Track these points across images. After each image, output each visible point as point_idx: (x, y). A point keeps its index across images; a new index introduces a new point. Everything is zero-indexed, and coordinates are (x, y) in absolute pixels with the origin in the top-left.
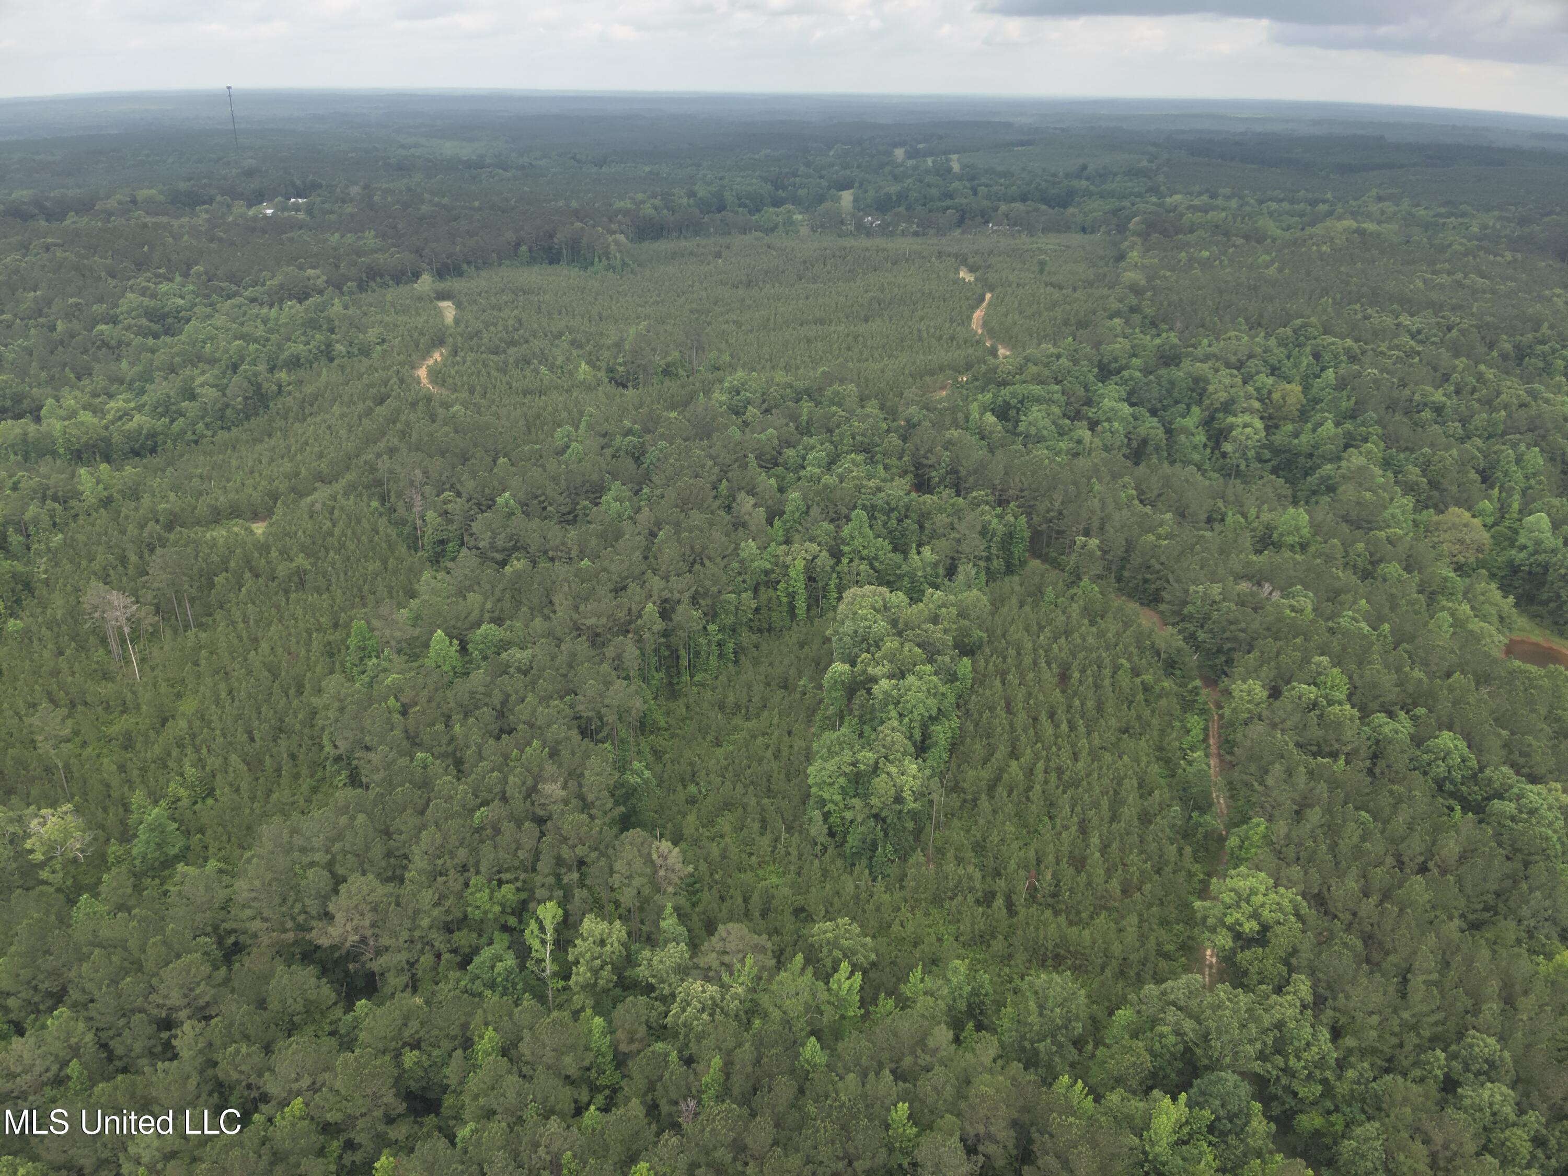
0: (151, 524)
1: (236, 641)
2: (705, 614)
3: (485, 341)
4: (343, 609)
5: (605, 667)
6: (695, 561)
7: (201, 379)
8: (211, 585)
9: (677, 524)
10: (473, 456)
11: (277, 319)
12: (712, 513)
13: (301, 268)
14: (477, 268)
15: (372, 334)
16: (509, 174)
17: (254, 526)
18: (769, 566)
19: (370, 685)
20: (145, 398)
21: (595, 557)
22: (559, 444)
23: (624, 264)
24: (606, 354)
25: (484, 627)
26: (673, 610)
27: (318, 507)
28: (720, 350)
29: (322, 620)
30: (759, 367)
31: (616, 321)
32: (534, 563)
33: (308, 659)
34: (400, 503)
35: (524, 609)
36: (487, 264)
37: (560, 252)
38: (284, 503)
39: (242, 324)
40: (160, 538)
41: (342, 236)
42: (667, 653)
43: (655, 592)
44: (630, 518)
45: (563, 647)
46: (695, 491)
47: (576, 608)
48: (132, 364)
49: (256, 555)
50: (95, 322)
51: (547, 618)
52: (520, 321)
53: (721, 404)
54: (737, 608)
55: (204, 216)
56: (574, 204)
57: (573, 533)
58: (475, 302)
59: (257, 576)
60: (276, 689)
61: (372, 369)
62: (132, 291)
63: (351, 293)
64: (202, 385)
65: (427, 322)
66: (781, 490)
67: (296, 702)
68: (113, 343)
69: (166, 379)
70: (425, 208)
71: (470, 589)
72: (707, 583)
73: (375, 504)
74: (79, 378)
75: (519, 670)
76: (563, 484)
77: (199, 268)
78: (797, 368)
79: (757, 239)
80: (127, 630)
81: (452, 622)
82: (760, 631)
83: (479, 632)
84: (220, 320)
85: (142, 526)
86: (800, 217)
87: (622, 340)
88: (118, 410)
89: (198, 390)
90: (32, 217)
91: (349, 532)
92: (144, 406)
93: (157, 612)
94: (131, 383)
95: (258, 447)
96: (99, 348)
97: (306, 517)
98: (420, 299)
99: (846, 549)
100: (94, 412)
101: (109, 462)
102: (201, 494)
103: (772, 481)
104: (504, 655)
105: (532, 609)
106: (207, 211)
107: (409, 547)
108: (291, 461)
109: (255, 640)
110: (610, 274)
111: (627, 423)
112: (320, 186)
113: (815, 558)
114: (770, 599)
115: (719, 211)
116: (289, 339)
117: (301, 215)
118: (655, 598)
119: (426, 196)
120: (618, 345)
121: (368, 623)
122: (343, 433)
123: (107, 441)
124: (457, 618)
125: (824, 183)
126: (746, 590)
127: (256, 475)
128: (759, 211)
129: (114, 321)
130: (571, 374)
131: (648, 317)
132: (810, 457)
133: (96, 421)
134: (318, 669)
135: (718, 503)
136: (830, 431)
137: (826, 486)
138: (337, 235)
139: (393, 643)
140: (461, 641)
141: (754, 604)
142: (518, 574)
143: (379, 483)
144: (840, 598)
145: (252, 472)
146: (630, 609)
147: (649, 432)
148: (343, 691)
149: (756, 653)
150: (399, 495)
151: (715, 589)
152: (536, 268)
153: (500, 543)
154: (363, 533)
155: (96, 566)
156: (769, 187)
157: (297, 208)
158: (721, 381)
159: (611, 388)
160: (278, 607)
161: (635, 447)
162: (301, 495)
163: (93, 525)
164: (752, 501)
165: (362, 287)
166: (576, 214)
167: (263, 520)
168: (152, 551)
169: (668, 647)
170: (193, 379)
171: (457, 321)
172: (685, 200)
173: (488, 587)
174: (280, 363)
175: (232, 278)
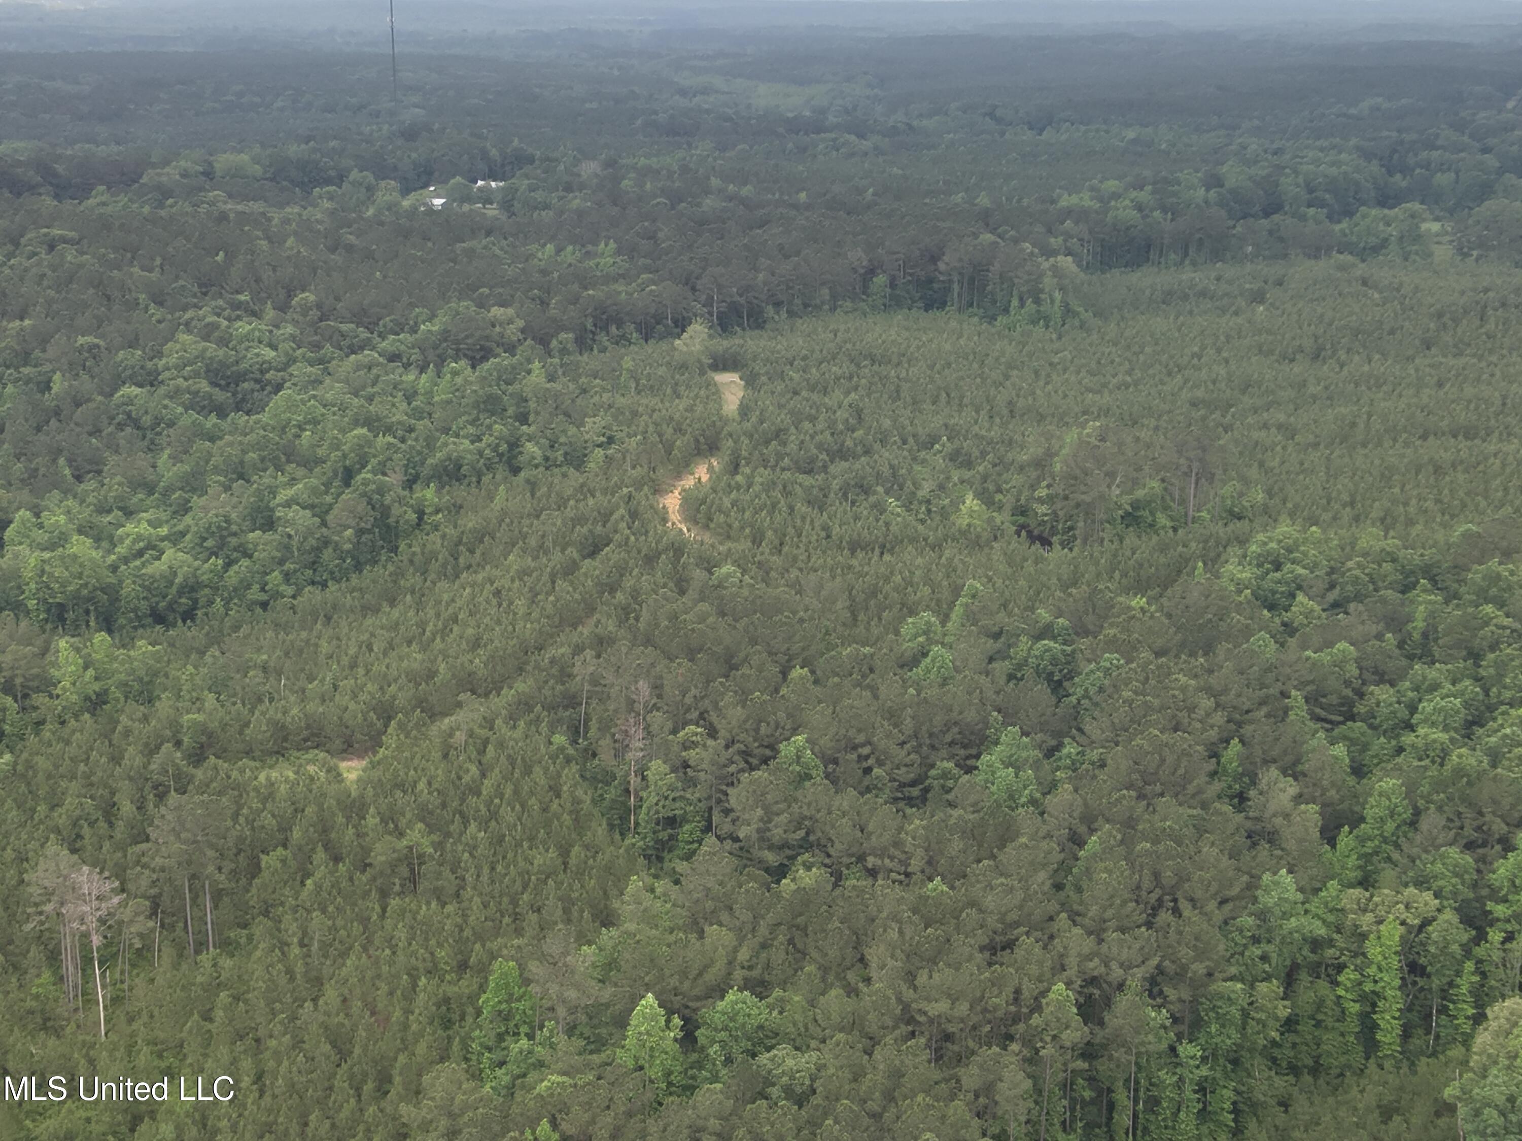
0: (167, 747)
1: (283, 980)
2: (1175, 1020)
3: (792, 447)
4: (479, 937)
5: (959, 1108)
6: (1160, 900)
7: (284, 494)
8: (255, 869)
9: (1130, 823)
10: (746, 660)
11: (429, 394)
12: (1204, 806)
13: (482, 304)
14: (791, 314)
15: (593, 427)
16: (866, 145)
17: (343, 765)
18: (1322, 932)
19: (510, 1091)
20: (188, 520)
21: (959, 876)
22: (909, 647)
23: (1068, 311)
24: (1016, 480)
25: (731, 996)
26: (1108, 1002)
27: (460, 737)
28: (1246, 481)
29: (441, 954)
30: (1326, 516)
31: (1041, 418)
32: (838, 877)
33: (406, 1027)
34: (606, 742)
35: (810, 968)
36: (809, 307)
37: (948, 290)
38: (401, 726)
39: (370, 399)
40: (178, 777)
41: (559, 251)
42: (1087, 1094)
43: (1072, 961)
44: (1033, 802)
45: (878, 1054)
46: (1170, 759)
47: (911, 977)
48: (175, 459)
49: (340, 819)
50: (118, 381)
51: (852, 991)
52: (859, 414)
53: (1240, 587)
54: (1245, 1015)
55: (327, 204)
56: (984, 200)
57: (917, 823)
58: (782, 376)
59: (337, 859)
60: (340, 1082)
61: (585, 491)
62: (189, 331)
63: (564, 351)
64: (288, 504)
65: (690, 409)
66: (1359, 771)
67: (372, 1109)
68: (147, 420)
69: (227, 488)
70: (709, 203)
71: (712, 917)
72: (1185, 953)
73: (560, 739)
74: (79, 478)
75: (788, 1092)
76: (908, 724)
77: (309, 297)
78: (1410, 522)
79: (1342, 268)
80: (96, 940)
81: (674, 982)
82: (1294, 1070)
83: (721, 1005)
84: (332, 390)
85: (151, 750)
86: (1435, 227)
87: (1050, 454)
88: (139, 538)
89: (279, 513)
90: (32, 188)
91: (508, 791)
92: (183, 534)
93: (153, 914)
94: (167, 492)
95: (369, 621)
96: (120, 427)
97: (436, 755)
98: (683, 367)
99: (1500, 910)
100: (98, 540)
101: (110, 631)
102: (260, 700)
103: (1340, 750)
104: (764, 1058)
105: (825, 970)
106: (331, 198)
107: (611, 826)
108: (424, 649)
109: (317, 982)
110: (1039, 330)
111: (1044, 614)
112: (531, 160)
113: (1426, 922)
114: (1320, 1005)
115: (1267, 214)
116: (446, 431)
117: (492, 211)
118: (1071, 972)
119: (715, 182)
120: (1041, 464)
121: (521, 967)
122: (520, 605)
123: (112, 592)
124: (684, 974)
125: (1491, 161)
126: (1267, 978)
127: (361, 671)
128: (1350, 214)
129: (151, 380)
130: (944, 514)
131: (1105, 412)
132: (1426, 706)
133: (96, 554)
134: (421, 1049)
135: (1217, 786)
136: (1475, 656)
137: (1459, 772)
138: (550, 248)
139: (561, 1011)
140: (686, 1020)
141: (1283, 1010)
142: (805, 899)
143: (572, 701)
144: (1479, 1018)
145: (353, 666)
146: (1018, 992)
147: (1086, 633)
148: (459, 1098)
149: (1281, 1119)
150: (606, 726)
151: (1199, 968)
152: (899, 317)
153: (777, 833)
154: (532, 793)
155: (61, 818)
156: (1375, 167)
157: (486, 198)
158: (1242, 541)
159: (1018, 545)
160: (365, 921)
161: (1054, 662)
162: (433, 715)
163: (68, 743)
164: (1291, 788)
165: (583, 343)
166: (986, 219)
167: (361, 757)
168: (161, 797)
169: (1091, 1080)
170: (273, 493)
171: (744, 410)
172: (1202, 191)
173: (745, 916)
174: (425, 471)
175: (361, 317)
